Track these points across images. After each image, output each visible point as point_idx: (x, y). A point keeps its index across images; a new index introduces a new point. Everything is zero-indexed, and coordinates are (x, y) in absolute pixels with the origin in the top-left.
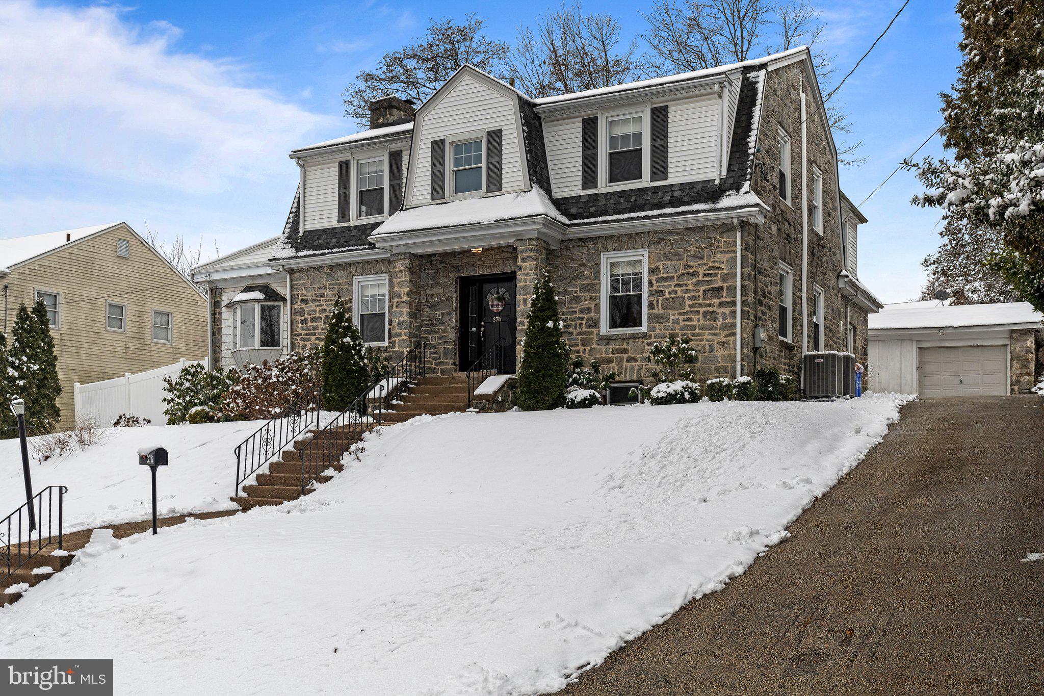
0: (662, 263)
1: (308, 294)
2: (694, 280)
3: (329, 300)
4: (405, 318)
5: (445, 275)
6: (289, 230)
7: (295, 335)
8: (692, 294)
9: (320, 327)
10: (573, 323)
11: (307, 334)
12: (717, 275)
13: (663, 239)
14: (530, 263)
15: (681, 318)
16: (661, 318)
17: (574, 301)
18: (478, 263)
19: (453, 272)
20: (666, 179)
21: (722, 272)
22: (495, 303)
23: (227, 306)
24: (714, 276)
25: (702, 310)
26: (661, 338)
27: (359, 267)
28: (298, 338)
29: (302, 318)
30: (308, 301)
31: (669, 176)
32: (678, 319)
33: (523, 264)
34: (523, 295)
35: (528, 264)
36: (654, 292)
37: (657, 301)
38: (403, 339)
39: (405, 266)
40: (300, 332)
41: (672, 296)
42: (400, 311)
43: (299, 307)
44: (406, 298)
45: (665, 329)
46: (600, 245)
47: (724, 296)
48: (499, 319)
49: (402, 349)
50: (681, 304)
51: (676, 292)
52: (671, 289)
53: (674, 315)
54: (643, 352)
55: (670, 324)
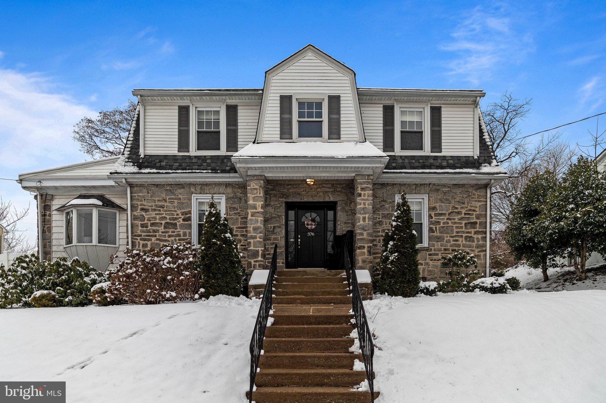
0: (438, 204)
1: (147, 204)
2: (459, 216)
3: (169, 211)
4: (260, 225)
5: (276, 199)
6: (129, 153)
7: (135, 236)
8: (458, 225)
9: (160, 230)
10: (378, 238)
11: (147, 236)
12: (473, 215)
13: (439, 190)
14: (368, 192)
15: (451, 239)
16: (439, 239)
17: (378, 224)
18: (303, 193)
19: (282, 198)
20: (441, 152)
21: (476, 213)
22: (310, 223)
23: (58, 210)
24: (472, 215)
25: (464, 235)
26: (439, 251)
27: (198, 188)
28: (139, 238)
29: (142, 223)
30: (149, 210)
31: (443, 150)
32: (449, 240)
33: (362, 192)
34: (363, 214)
35: (366, 192)
36: (433, 222)
37: (436, 228)
38: (258, 241)
39: (260, 185)
40: (140, 233)
41: (446, 225)
42: (255, 219)
43: (139, 214)
44: (260, 210)
45: (441, 246)
46: (396, 189)
47: (478, 227)
48: (313, 234)
49: (257, 249)
50: (451, 231)
51: (448, 223)
52: (444, 221)
53: (447, 237)
54: (426, 260)
55: (445, 243)
